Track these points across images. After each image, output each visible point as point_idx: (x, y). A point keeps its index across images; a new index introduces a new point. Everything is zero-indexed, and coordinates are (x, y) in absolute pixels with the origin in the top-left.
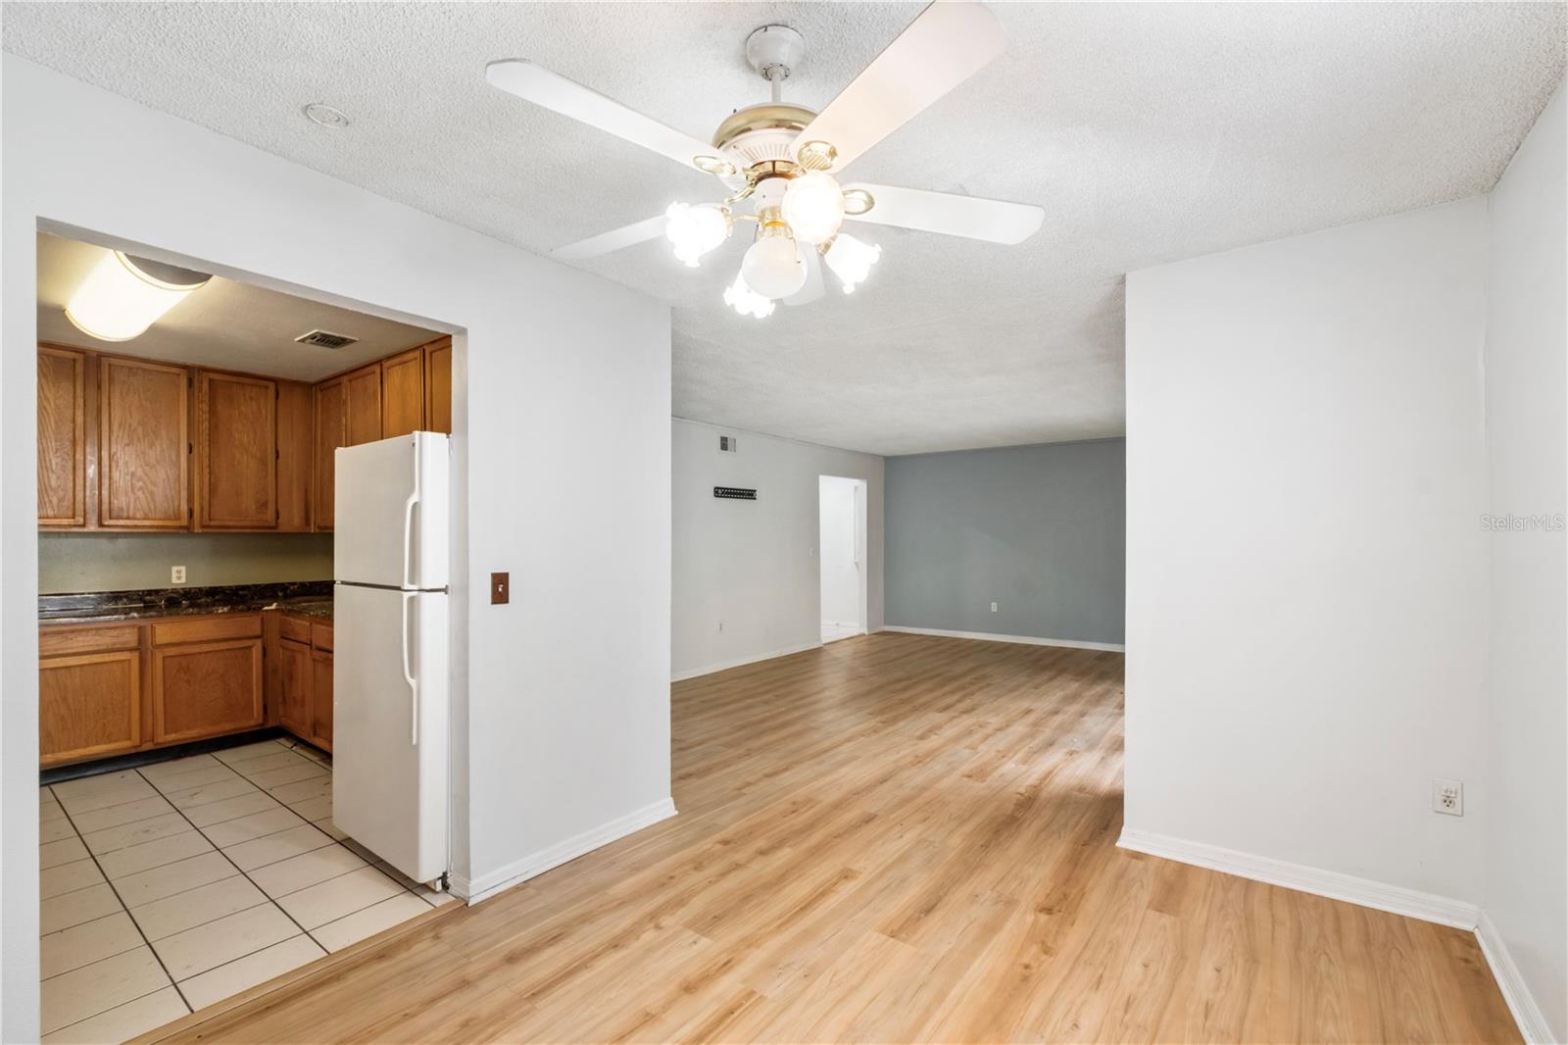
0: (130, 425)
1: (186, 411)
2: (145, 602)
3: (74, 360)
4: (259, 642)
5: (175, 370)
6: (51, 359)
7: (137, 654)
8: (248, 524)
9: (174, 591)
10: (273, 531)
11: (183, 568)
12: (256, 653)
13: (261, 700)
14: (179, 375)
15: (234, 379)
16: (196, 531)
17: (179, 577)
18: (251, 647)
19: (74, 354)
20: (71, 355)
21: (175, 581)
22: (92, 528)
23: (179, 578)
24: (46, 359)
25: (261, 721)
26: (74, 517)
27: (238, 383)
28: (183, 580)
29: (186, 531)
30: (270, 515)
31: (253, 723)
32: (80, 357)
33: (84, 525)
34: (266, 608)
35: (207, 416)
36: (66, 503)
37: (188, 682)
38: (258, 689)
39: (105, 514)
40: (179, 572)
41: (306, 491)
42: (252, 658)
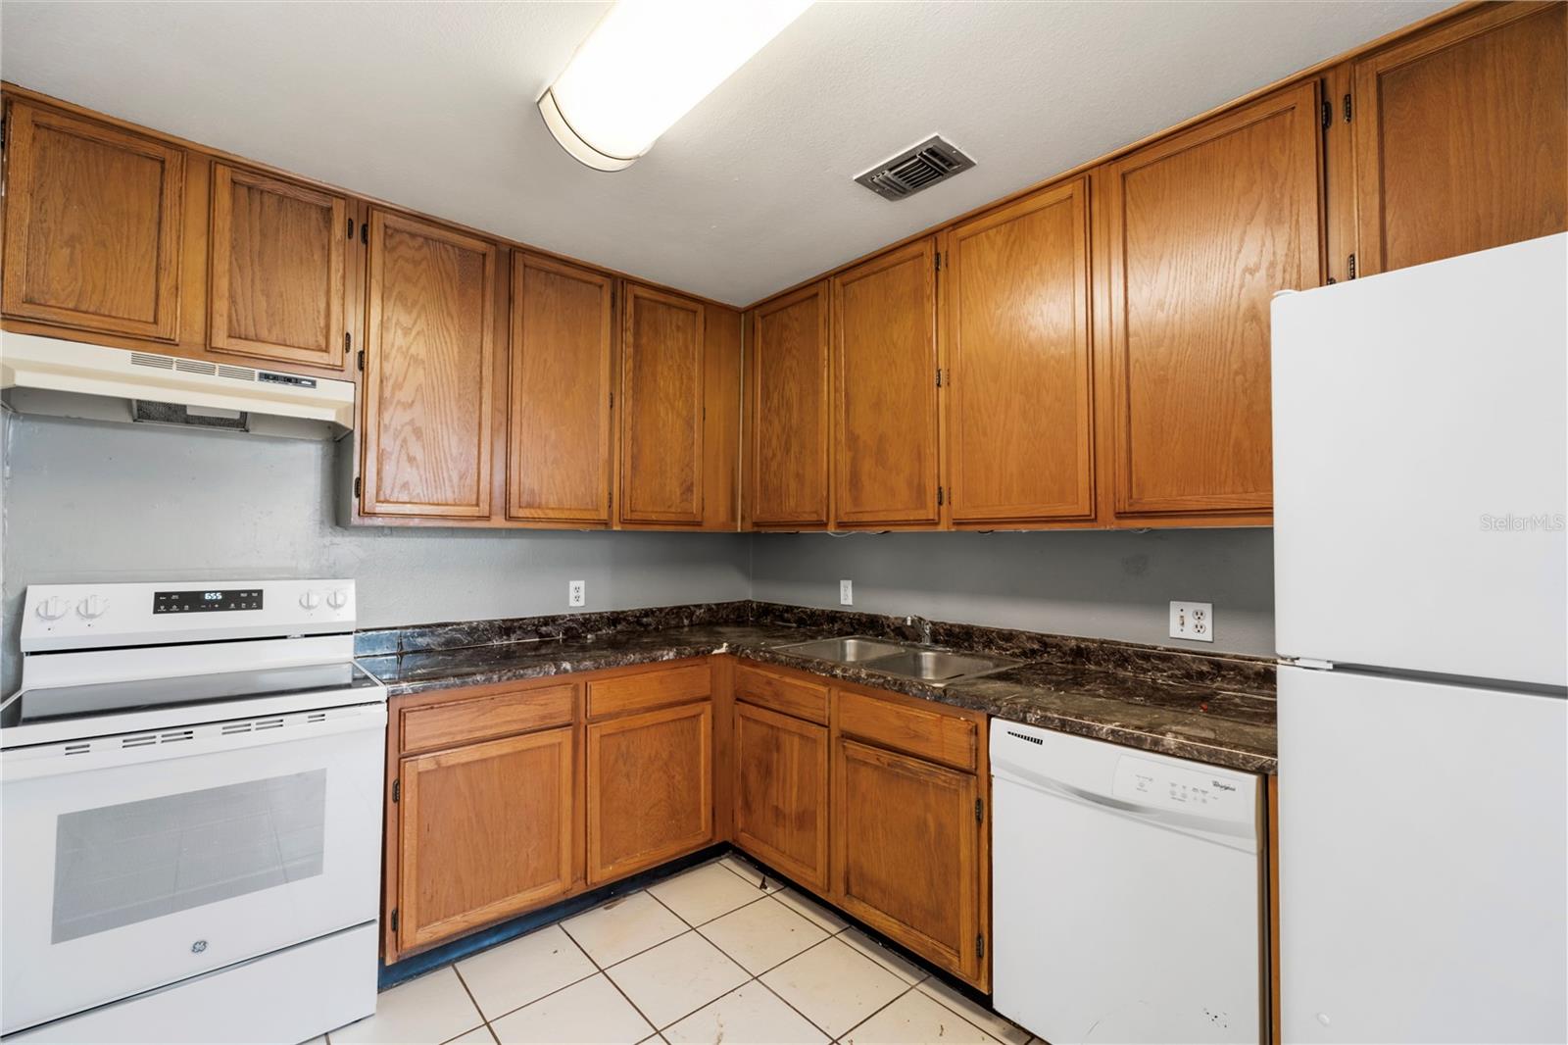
0: (545, 360)
1: (608, 342)
2: (541, 635)
3: (484, 255)
4: (708, 707)
5: (597, 279)
6: (456, 250)
7: (568, 732)
8: (673, 517)
9: (573, 619)
10: (697, 529)
11: (581, 584)
12: (704, 725)
13: (710, 801)
14: (601, 287)
15: (661, 297)
16: (615, 528)
17: (577, 596)
18: (696, 717)
19: (484, 245)
20: (480, 246)
21: (573, 603)
22: (498, 521)
23: (577, 598)
24: (451, 251)
25: (709, 836)
26: (477, 505)
27: (664, 304)
28: (582, 603)
29: (603, 528)
30: (695, 506)
31: (700, 840)
32: (491, 251)
33: (488, 518)
34: (716, 652)
35: (631, 350)
36: (468, 481)
37: (628, 776)
38: (706, 784)
39: (514, 499)
40: (577, 589)
41: (733, 469)
42: (700, 734)
